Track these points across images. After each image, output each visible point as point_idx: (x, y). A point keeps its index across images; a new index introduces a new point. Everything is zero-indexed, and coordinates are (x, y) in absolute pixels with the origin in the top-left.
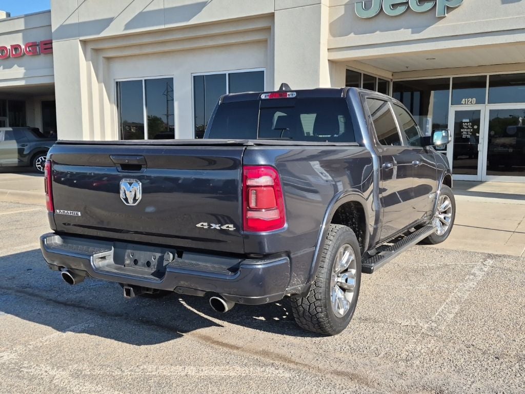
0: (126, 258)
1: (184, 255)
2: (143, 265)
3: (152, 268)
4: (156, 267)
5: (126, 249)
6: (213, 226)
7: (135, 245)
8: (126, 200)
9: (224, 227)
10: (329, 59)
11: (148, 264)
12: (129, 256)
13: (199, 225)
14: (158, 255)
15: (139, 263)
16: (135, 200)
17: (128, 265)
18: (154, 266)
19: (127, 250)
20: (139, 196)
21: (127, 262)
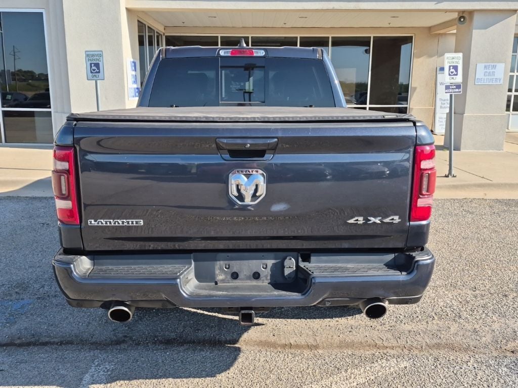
0: (217, 272)
1: (313, 258)
2: (248, 278)
3: (263, 280)
4: (269, 278)
5: (216, 260)
6: (373, 219)
7: (230, 254)
8: (241, 197)
9: (387, 220)
10: (127, 7)
11: (256, 276)
12: (221, 269)
13: (352, 221)
14: (270, 263)
15: (241, 276)
16: (254, 196)
17: (223, 281)
18: (266, 276)
19: (218, 262)
20: (262, 191)
21: (220, 277)
